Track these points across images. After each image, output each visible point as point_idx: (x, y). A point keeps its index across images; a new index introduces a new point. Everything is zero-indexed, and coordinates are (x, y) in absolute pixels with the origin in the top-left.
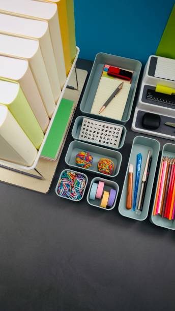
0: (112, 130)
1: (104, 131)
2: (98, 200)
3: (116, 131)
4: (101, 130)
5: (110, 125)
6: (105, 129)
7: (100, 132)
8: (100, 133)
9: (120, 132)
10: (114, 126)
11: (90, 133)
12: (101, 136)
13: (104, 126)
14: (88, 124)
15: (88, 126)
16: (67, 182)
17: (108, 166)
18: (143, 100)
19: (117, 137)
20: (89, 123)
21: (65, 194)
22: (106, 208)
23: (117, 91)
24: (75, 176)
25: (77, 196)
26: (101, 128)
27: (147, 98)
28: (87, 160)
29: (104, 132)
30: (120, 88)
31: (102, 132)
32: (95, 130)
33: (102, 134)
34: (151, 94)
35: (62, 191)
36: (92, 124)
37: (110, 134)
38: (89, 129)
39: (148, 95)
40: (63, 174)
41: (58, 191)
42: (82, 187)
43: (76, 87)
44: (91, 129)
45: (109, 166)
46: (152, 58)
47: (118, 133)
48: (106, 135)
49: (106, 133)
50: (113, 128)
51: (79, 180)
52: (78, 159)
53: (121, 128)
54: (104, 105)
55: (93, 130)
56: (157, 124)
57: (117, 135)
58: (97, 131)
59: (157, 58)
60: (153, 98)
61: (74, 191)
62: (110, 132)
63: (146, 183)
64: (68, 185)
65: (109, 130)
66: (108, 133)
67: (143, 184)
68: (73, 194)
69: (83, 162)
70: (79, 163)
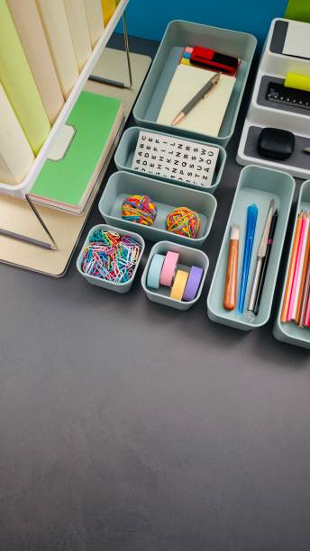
0: (198, 155)
1: (182, 155)
2: (165, 288)
3: (206, 157)
4: (175, 154)
5: (193, 144)
6: (183, 151)
7: (174, 158)
8: (173, 162)
9: (214, 159)
10: (200, 146)
11: (153, 161)
12: (176, 167)
13: (180, 146)
14: (149, 144)
15: (149, 148)
16: (102, 249)
17: (186, 220)
18: (259, 102)
19: (207, 170)
20: (150, 140)
21: (95, 272)
22: (183, 300)
23: (209, 87)
24: (119, 240)
25: (122, 276)
26: (176, 150)
27: (267, 98)
28: (145, 208)
29: (181, 159)
30: (213, 82)
31: (177, 158)
32: (162, 154)
33: (176, 162)
34: (276, 91)
35: (90, 265)
36: (157, 142)
37: (193, 162)
38: (151, 152)
39: (269, 92)
40: (95, 235)
41: (82, 266)
42: (132, 259)
43: (127, 84)
44: (155, 154)
45: (190, 221)
46: (277, 22)
47: (209, 162)
48: (184, 164)
49: (185, 160)
50: (200, 151)
51: (126, 247)
52: (127, 207)
53: (216, 151)
54: (183, 111)
55: (158, 154)
56: (288, 150)
57: (207, 166)
58: (167, 156)
59: (287, 23)
60: (279, 98)
61: (115, 266)
62: (194, 158)
63: (266, 261)
64: (103, 255)
65: (191, 153)
66: (189, 161)
67: (260, 263)
68: (113, 273)
69: (137, 213)
70: (128, 214)
